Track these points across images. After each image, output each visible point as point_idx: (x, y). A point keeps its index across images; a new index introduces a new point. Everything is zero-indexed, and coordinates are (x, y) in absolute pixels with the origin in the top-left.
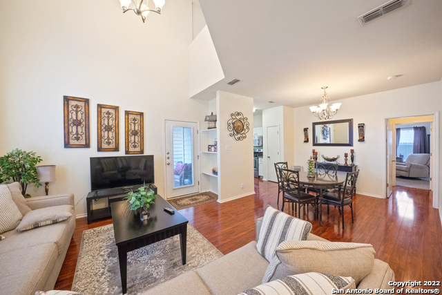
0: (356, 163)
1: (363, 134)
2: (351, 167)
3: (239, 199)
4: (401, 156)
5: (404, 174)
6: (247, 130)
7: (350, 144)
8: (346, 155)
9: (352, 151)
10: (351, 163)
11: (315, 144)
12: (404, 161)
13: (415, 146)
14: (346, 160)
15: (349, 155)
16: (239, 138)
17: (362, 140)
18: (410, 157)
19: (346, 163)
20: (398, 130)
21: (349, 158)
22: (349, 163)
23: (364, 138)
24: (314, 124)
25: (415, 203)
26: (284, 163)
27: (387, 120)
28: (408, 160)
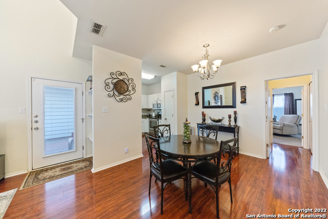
0: (239, 124)
1: (245, 96)
2: (234, 128)
3: (119, 165)
4: (275, 117)
5: (278, 132)
6: (132, 92)
7: (233, 106)
8: (230, 117)
9: (235, 113)
10: (234, 124)
11: (204, 107)
12: (277, 121)
13: (285, 109)
14: (230, 121)
15: (233, 116)
16: (122, 100)
17: (244, 102)
18: (282, 117)
19: (230, 124)
20: (273, 95)
21: (232, 119)
22: (233, 123)
23: (245, 99)
24: (204, 88)
25: (286, 156)
26: (167, 126)
27: (267, 81)
28: (280, 120)
